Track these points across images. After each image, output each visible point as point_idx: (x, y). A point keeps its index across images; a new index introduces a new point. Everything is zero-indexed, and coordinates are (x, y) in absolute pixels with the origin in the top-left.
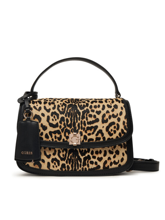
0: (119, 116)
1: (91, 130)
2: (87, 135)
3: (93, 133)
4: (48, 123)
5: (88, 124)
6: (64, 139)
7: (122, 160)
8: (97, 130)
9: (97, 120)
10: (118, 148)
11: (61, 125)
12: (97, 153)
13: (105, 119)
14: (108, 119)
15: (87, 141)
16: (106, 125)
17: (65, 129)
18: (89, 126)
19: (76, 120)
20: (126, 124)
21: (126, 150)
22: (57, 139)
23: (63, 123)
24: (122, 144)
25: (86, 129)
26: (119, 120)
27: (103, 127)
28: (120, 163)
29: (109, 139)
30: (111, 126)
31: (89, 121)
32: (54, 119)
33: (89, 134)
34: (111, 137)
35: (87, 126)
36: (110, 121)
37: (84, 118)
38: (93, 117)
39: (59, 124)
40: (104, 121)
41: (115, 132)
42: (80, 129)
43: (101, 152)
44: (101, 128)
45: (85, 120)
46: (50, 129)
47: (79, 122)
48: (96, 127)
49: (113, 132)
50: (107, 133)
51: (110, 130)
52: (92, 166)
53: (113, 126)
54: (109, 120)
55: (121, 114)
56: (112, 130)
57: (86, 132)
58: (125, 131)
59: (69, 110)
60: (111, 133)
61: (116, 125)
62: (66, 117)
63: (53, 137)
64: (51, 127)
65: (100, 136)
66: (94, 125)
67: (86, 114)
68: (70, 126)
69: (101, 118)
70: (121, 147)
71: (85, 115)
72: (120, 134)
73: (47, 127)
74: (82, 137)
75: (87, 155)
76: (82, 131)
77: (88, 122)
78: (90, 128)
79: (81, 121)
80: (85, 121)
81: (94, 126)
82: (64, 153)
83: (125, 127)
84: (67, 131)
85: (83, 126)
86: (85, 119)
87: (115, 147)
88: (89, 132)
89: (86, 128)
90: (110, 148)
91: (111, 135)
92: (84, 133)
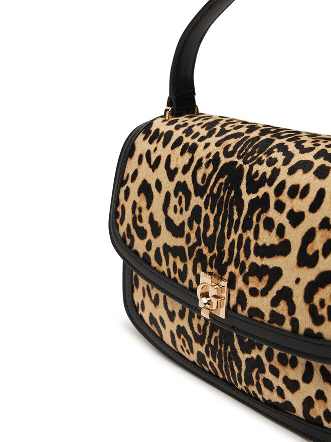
1: (260, 280)
2: (246, 292)
3: (264, 293)
4: (164, 216)
5: (256, 254)
6: (191, 281)
8: (278, 286)
9: (283, 249)
11: (191, 232)
12: (284, 361)
13: (310, 251)
14: (320, 253)
15: (245, 313)
16: (309, 275)
17: (198, 248)
18: (259, 261)
19: (226, 227)
22: (177, 276)
23: (195, 226)
25: (247, 270)
27: (298, 281)
29: (308, 332)
30: (323, 287)
31: (260, 243)
32: (179, 208)
33: (254, 292)
34: (316, 330)
35: (253, 258)
36: (324, 264)
37: (250, 229)
38: (275, 231)
39: (187, 229)
40: (306, 260)
42: (233, 263)
43: (293, 364)
44: (290, 284)
45: (250, 234)
46: (166, 238)
47: (234, 236)
48: (277, 273)
50: (307, 307)
51: (316, 300)
54: (321, 258)
56: (322, 303)
57: (246, 281)
59: (217, 185)
60: (320, 313)
62: (206, 208)
63: (171, 266)
64: (168, 232)
65: (282, 308)
66: (271, 263)
67: (257, 212)
68: (209, 243)
69: (299, 245)
71: (254, 218)
73: (160, 227)
74: (234, 294)
75: (254, 355)
76: (237, 272)
77: (257, 244)
78: (258, 271)
79: (241, 237)
80: (248, 240)
81: (271, 267)
82: (202, 323)
84: (201, 258)
85: (242, 258)
86: (252, 230)
88: (254, 282)
89: (248, 264)
92: (240, 283)
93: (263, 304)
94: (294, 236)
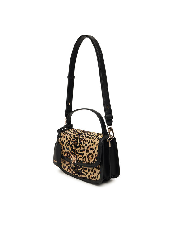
0: (94, 150)
3: (82, 157)
4: (66, 147)
6: (70, 157)
7: (97, 177)
8: (84, 156)
9: (84, 150)
10: (95, 169)
12: (85, 169)
14: (89, 150)
15: (79, 161)
16: (88, 154)
18: (81, 153)
19: (76, 147)
20: (97, 156)
21: (100, 171)
22: (68, 157)
23: (71, 148)
24: (97, 167)
25: (79, 154)
26: (94, 152)
28: (96, 178)
29: (88, 163)
32: (68, 145)
33: (80, 158)
34: (89, 162)
35: (80, 152)
36: (90, 152)
38: (83, 147)
39: (69, 148)
40: (87, 151)
41: (91, 159)
42: (77, 153)
43: (87, 169)
44: (85, 156)
45: (79, 148)
46: (66, 150)
47: (77, 149)
48: (83, 154)
49: (90, 159)
50: (88, 159)
51: (89, 157)
52: (84, 176)
53: (91, 155)
55: (96, 148)
58: (96, 160)
59: (75, 141)
61: (92, 155)
62: (73, 145)
63: (67, 155)
65: (84, 160)
66: (82, 152)
68: (73, 150)
70: (97, 169)
71: (80, 146)
72: (93, 161)
74: (77, 159)
75: (81, 169)
76: (77, 155)
77: (80, 150)
78: (81, 154)
82: (72, 165)
83: (96, 157)
84: (72, 153)
87: (93, 168)
88: (80, 156)
90: (91, 168)
91: (89, 161)
92: (78, 157)
93: (81, 159)
94: (86, 148)
